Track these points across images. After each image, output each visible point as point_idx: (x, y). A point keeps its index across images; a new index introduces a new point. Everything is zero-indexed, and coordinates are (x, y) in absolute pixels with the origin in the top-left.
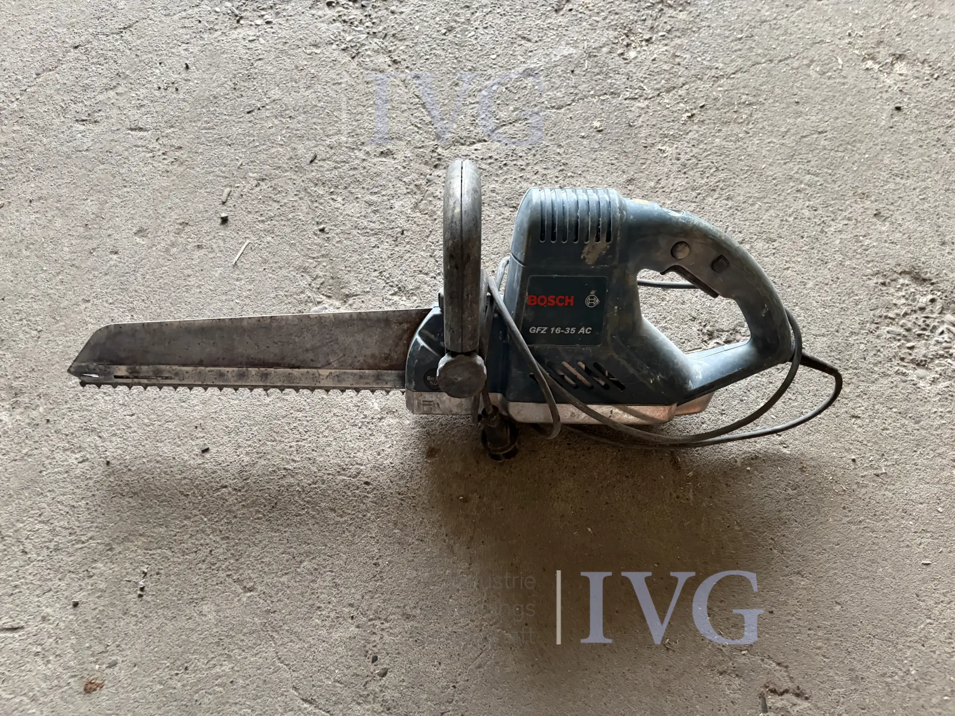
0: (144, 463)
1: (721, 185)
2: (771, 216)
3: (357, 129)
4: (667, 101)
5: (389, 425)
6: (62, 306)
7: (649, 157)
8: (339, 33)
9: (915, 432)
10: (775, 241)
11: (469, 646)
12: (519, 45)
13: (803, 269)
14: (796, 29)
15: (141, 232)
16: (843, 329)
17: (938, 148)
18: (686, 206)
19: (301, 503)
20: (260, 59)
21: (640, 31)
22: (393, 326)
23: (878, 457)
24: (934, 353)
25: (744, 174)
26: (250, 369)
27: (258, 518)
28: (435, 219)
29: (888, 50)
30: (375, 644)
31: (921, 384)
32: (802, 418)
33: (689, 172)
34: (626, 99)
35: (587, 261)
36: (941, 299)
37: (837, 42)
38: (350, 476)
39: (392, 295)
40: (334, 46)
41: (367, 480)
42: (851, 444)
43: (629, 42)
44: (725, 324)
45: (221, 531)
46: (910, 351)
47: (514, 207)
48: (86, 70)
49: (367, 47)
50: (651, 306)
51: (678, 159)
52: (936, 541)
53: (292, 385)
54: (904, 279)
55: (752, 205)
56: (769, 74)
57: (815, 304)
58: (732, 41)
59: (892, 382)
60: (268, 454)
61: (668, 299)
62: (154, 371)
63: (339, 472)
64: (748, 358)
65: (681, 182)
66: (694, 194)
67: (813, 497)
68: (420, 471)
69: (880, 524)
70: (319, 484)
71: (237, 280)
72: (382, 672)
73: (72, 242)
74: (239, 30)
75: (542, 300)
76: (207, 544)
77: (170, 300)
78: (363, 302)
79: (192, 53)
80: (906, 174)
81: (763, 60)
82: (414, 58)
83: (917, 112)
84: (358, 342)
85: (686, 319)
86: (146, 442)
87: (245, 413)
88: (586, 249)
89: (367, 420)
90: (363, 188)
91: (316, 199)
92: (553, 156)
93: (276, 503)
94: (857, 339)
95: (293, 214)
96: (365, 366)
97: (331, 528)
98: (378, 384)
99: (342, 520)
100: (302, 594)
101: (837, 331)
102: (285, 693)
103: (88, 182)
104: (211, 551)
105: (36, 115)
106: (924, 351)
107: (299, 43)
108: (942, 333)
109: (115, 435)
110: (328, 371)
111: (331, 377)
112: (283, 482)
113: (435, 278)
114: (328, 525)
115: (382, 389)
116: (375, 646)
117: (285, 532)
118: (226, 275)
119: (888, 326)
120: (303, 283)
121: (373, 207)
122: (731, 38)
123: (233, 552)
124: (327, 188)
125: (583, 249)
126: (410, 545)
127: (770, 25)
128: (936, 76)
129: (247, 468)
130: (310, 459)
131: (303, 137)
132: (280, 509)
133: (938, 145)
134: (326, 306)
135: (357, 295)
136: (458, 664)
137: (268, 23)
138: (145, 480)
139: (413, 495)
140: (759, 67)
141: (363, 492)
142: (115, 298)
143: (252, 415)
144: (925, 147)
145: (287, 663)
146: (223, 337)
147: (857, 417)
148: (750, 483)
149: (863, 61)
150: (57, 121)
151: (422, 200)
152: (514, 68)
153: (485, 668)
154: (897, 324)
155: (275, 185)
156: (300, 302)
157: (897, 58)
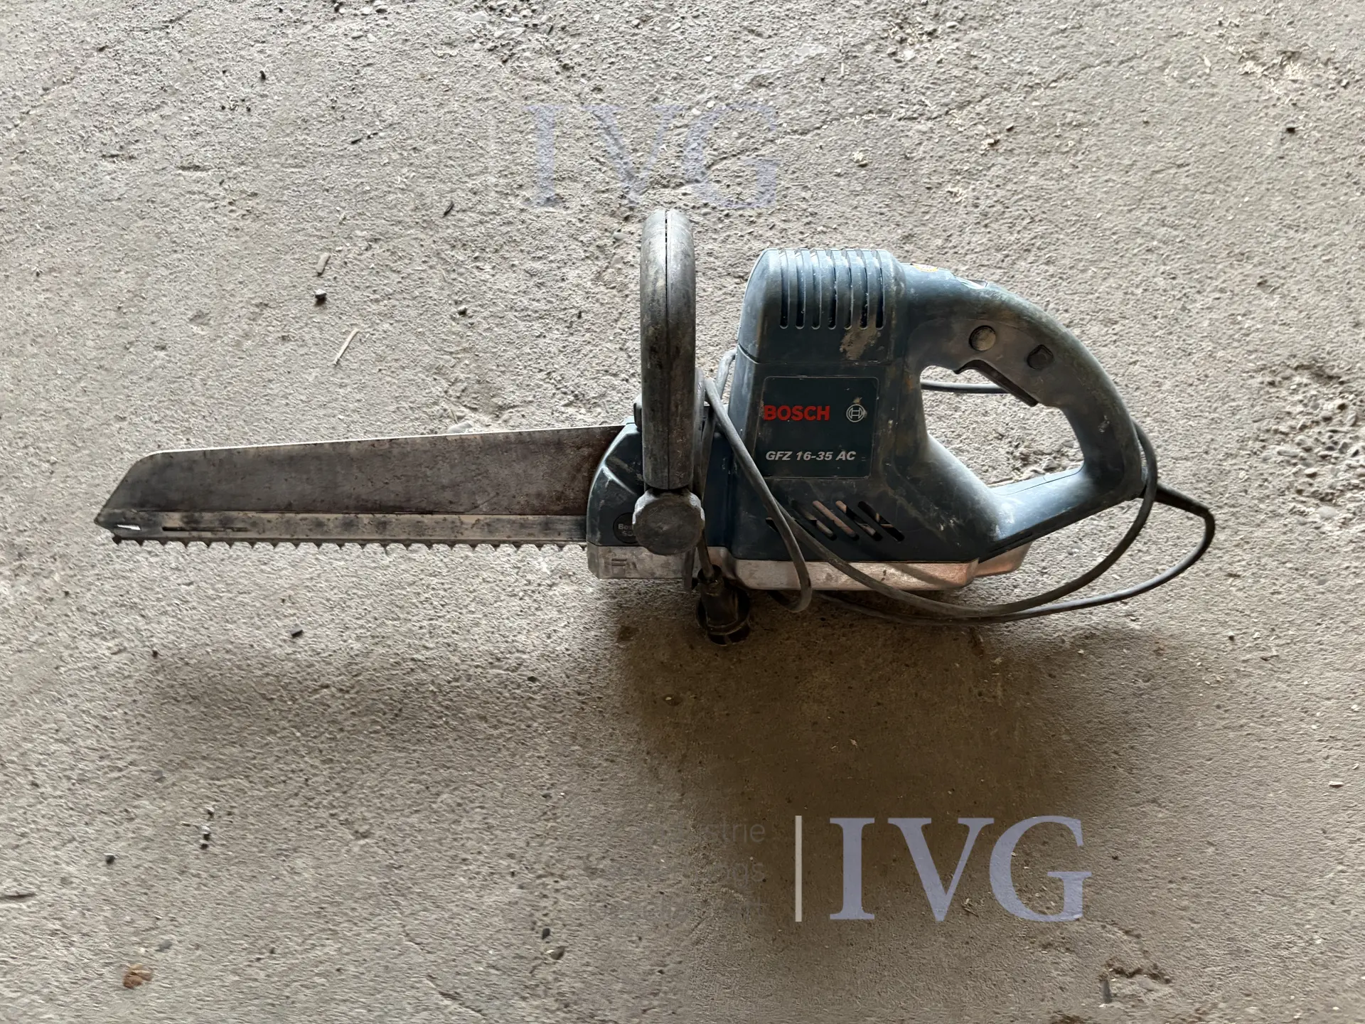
0: (208, 653)
1: (1039, 242)
2: (1110, 287)
3: (512, 165)
4: (958, 121)
5: (563, 595)
6: (85, 426)
7: (935, 203)
8: (484, 25)
9: (1319, 596)
10: (1116, 323)
11: (681, 913)
12: (745, 42)
13: (1157, 364)
14: (1143, 16)
15: (199, 318)
16: (1215, 449)
17: (1349, 187)
18: (988, 274)
19: (438, 708)
20: (369, 65)
21: (919, 19)
22: (568, 451)
23: (1266, 633)
24: (1345, 483)
25: (1071, 226)
26: (360, 516)
27: (376, 732)
28: (627, 296)
29: (1276, 46)
30: (545, 912)
31: (1327, 527)
32: (1157, 578)
33: (992, 225)
34: (900, 120)
35: (848, 354)
36: (1354, 404)
37: (1203, 34)
38: (507, 669)
39: (565, 405)
40: (477, 45)
41: (531, 674)
42: (1227, 614)
43: (904, 36)
44: (1045, 444)
45: (321, 751)
46: (1310, 481)
47: (740, 277)
48: (117, 82)
49: (524, 46)
50: (940, 418)
51: (976, 206)
52: (1350, 753)
53: (423, 538)
54: (1302, 377)
55: (1083, 271)
56: (1106, 82)
57: (1174, 413)
58: (1052, 34)
59: (1285, 525)
60: (388, 638)
61: (963, 408)
62: (221, 521)
63: (491, 663)
64: (1080, 492)
65: (980, 239)
66: (1000, 256)
67: (1174, 691)
68: (609, 661)
69: (1270, 730)
70: (463, 681)
71: (341, 386)
72: (557, 951)
73: (100, 332)
74: (337, 23)
75: (784, 412)
76: (301, 770)
77: (243, 416)
78: (523, 416)
79: (269, 56)
80: (1303, 225)
81: (1097, 62)
82: (593, 62)
83: (1318, 135)
84: (518, 475)
85: (990, 437)
86: (210, 623)
87: (354, 579)
88: (847, 338)
89: (532, 588)
90: (522, 251)
91: (453, 267)
92: (796, 202)
93: (400, 710)
94: (1235, 464)
95: (421, 290)
96: (528, 510)
97: (480, 744)
98: (546, 535)
99: (495, 732)
100: (439, 841)
101: (1206, 453)
102: (418, 985)
103: (121, 244)
104: (307, 780)
105: (44, 149)
106: (1329, 480)
107: (426, 40)
108: (1356, 453)
109: (165, 613)
110: (476, 517)
111: (479, 526)
112: (411, 679)
113: (627, 380)
114: (477, 739)
115: (553, 542)
116: (546, 915)
117: (414, 751)
118: (323, 380)
119: (1279, 445)
120: (437, 390)
121: (536, 279)
122: (1050, 30)
123: (338, 780)
124: (469, 251)
125: (843, 337)
126: (594, 768)
127: (1107, 10)
128: (1344, 83)
129: (358, 659)
130: (449, 646)
131: (434, 178)
132: (408, 718)
133: (1349, 184)
134: (470, 422)
135: (514, 407)
136: (667, 938)
137: (380, 11)
138: (209, 679)
139: (598, 695)
140: (1092, 71)
141: (526, 691)
142: (162, 414)
143: (365, 582)
144: (1329, 186)
145: (418, 940)
146: (321, 469)
147: (1236, 576)
148: (1084, 672)
149: (1241, 61)
150: (75, 157)
151: (607, 268)
152: (738, 75)
153: (706, 944)
154: (1293, 441)
155: (394, 247)
156: (432, 418)
157: (1289, 58)
